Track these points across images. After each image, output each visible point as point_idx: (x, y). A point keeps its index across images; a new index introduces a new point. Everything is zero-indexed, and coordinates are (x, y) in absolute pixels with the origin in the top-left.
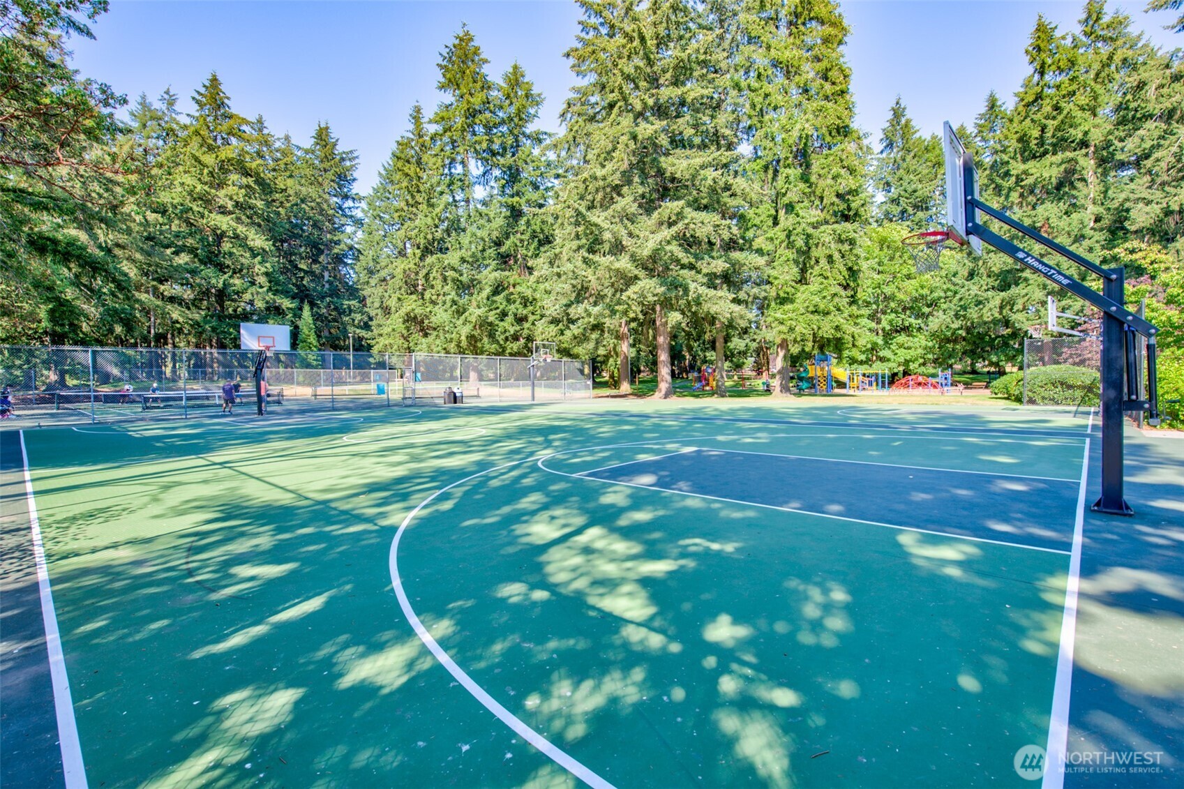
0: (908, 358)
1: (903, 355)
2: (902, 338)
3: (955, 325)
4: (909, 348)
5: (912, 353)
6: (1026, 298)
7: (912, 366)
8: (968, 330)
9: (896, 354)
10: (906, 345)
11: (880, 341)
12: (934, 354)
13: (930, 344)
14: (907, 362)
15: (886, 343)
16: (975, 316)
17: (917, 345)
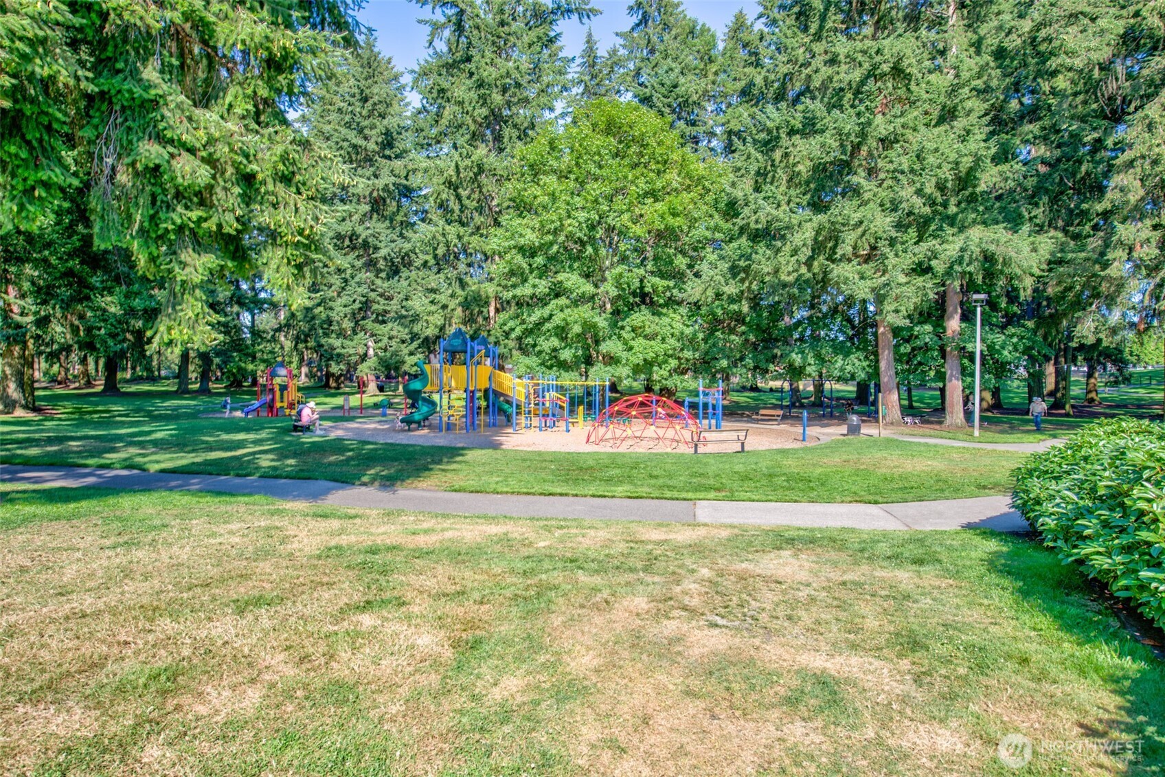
0: (650, 356)
1: (643, 349)
2: (641, 317)
3: (731, 289)
4: (652, 337)
5: (657, 347)
6: (860, 230)
7: (658, 374)
8: (755, 302)
9: (631, 349)
10: (648, 331)
11: (602, 322)
12: (695, 350)
13: (688, 331)
14: (648, 364)
15: (614, 325)
16: (767, 268)
17: (666, 331)
